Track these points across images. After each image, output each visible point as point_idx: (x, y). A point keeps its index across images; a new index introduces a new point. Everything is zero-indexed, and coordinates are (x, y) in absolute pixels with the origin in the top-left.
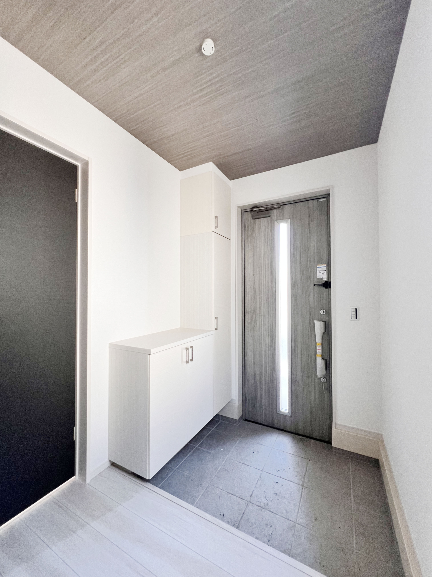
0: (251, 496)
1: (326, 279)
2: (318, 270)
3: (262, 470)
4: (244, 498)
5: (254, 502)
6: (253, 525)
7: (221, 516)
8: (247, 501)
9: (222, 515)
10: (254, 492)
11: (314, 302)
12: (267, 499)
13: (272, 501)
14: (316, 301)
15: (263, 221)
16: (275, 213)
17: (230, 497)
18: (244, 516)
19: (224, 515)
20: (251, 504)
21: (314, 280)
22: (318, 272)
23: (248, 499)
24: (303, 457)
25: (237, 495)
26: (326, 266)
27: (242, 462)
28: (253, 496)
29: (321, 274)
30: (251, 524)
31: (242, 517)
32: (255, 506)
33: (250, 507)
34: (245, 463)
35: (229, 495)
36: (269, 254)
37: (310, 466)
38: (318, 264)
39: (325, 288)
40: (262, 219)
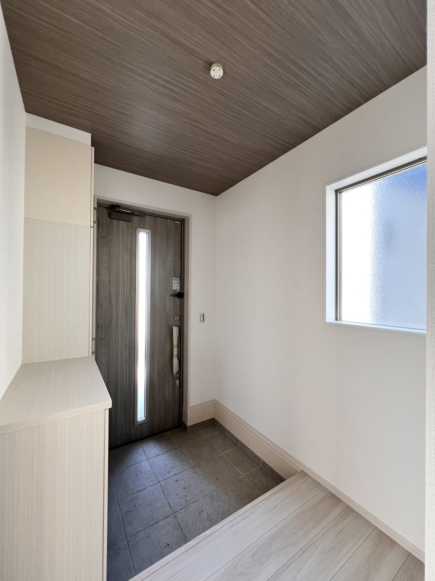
0: (171, 507)
1: (179, 290)
2: (173, 282)
3: (157, 482)
4: (168, 515)
5: (177, 510)
6: (193, 524)
7: (166, 548)
8: (172, 514)
9: (167, 546)
10: (170, 503)
11: (170, 310)
12: (183, 497)
13: (187, 496)
14: (171, 308)
15: (123, 224)
16: (135, 219)
17: (157, 527)
18: (181, 526)
19: (168, 544)
20: (177, 513)
21: (170, 291)
22: (173, 284)
23: (171, 512)
24: (174, 448)
25: (160, 519)
26: (179, 279)
27: (136, 492)
28: (172, 506)
29: (175, 286)
30: (191, 525)
31: (181, 528)
32: (181, 511)
33: (179, 516)
34: (139, 489)
35: (155, 526)
36: (128, 262)
37: (184, 451)
38: (174, 277)
39: (179, 298)
40: (121, 221)
